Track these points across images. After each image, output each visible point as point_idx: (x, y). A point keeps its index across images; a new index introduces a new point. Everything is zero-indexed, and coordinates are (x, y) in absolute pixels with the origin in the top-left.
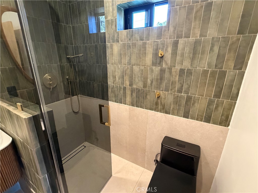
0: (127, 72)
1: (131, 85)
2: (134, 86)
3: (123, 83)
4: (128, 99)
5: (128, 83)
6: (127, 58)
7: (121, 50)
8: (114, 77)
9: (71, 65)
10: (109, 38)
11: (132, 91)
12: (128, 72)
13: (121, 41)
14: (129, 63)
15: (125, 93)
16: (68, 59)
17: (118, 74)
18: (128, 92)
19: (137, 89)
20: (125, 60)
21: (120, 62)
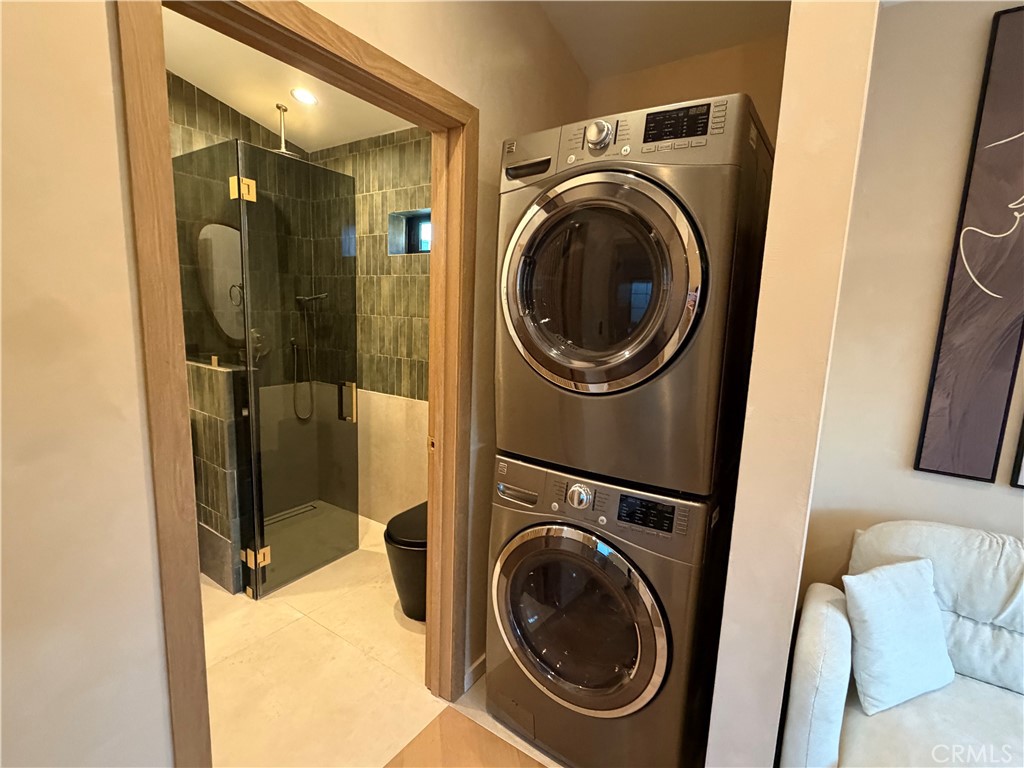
0: (403, 329)
1: (409, 354)
2: (415, 357)
3: (396, 353)
4: (405, 384)
5: (404, 350)
6: (403, 304)
7: (393, 288)
8: (382, 340)
9: (303, 316)
10: (376, 266)
11: (412, 366)
12: (406, 329)
13: (395, 273)
14: (406, 313)
15: (399, 372)
16: (299, 302)
17: (389, 334)
18: (405, 370)
19: (419, 362)
20: (401, 308)
21: (392, 311)
